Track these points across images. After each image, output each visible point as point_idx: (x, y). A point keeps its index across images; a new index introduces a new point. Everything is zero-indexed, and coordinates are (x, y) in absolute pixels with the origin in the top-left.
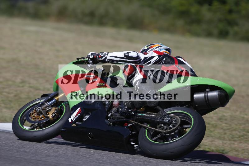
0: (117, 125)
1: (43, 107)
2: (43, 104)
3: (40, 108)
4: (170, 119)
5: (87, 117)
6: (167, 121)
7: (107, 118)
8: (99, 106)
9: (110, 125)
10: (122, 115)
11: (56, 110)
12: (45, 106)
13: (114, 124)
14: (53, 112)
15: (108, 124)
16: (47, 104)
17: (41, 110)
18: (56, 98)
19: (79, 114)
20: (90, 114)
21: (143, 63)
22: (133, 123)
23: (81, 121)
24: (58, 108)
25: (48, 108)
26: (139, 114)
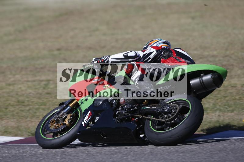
0: (124, 121)
1: (60, 115)
2: (60, 112)
3: (57, 117)
4: (169, 108)
5: (98, 118)
6: (166, 110)
7: (115, 116)
8: (106, 106)
9: (118, 122)
10: (127, 112)
11: (71, 116)
12: (61, 114)
13: (122, 120)
15: (116, 121)
16: (62, 112)
17: (58, 119)
18: (71, 105)
19: (90, 117)
20: (100, 115)
22: (139, 117)
23: (94, 122)
24: (73, 114)
25: (64, 115)
26: (143, 108)
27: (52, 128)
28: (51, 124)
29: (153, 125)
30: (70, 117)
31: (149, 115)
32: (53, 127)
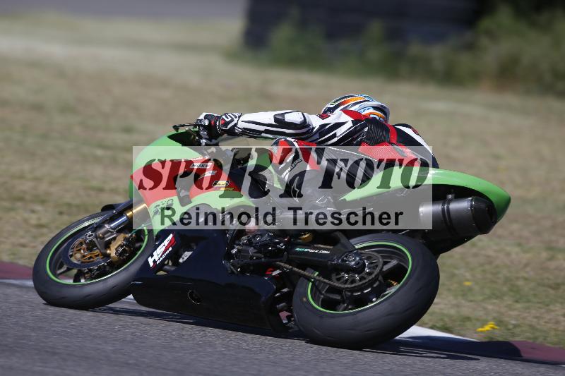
0: (249, 272)
1: (100, 232)
2: (100, 226)
3: (92, 235)
4: (360, 259)
5: (187, 254)
6: (353, 263)
7: (229, 256)
9: (233, 272)
10: (259, 252)
12: (103, 230)
14: (119, 243)
15: (229, 269)
16: (107, 226)
17: (95, 240)
18: (129, 214)
19: (170, 249)
20: (195, 248)
21: (317, 136)
22: (285, 267)
23: (176, 263)
24: (131, 236)
25: (110, 234)
26: (298, 249)
27: (76, 258)
28: (75, 249)
29: (315, 294)
30: (124, 240)
31: (308, 269)
32: (78, 256)
